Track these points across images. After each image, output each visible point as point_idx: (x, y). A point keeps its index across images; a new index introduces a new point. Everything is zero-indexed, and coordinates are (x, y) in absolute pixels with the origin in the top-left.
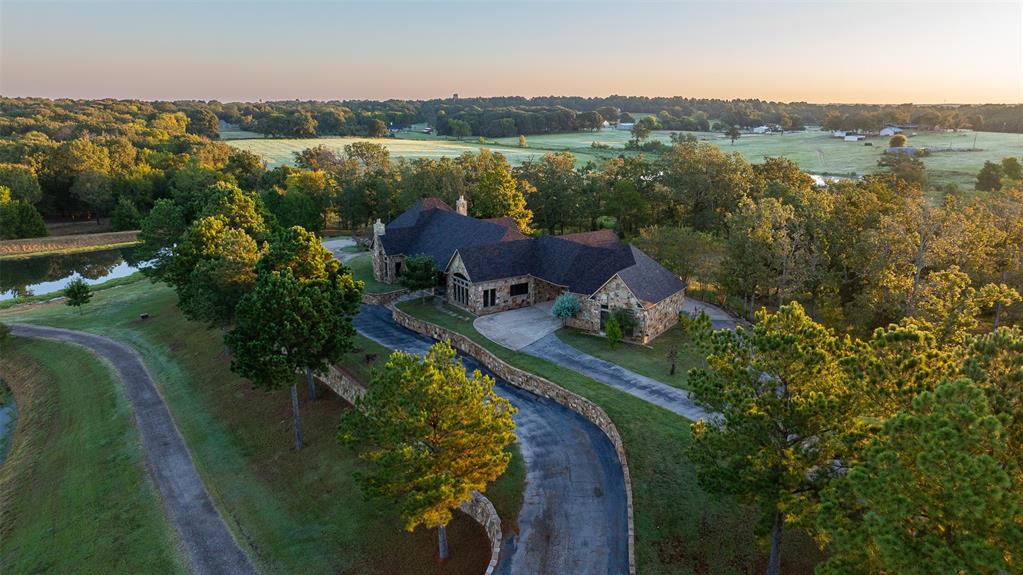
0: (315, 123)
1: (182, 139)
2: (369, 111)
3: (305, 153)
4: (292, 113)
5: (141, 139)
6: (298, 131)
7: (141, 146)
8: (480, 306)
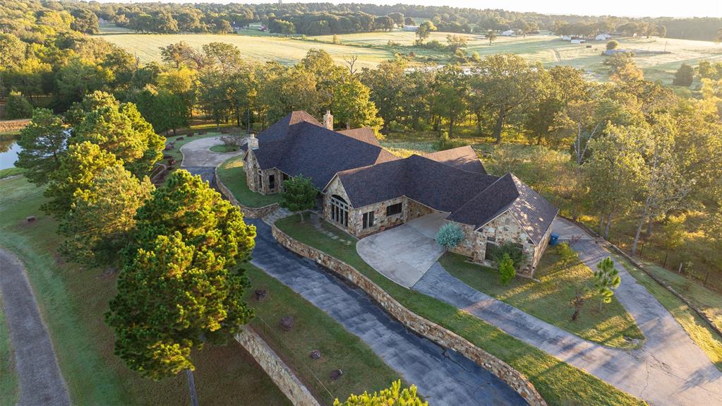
0: (175, 22)
1: (67, 36)
2: (216, 12)
3: (170, 48)
4: (157, 13)
5: (30, 35)
6: (162, 28)
7: (30, 41)
8: (359, 228)
